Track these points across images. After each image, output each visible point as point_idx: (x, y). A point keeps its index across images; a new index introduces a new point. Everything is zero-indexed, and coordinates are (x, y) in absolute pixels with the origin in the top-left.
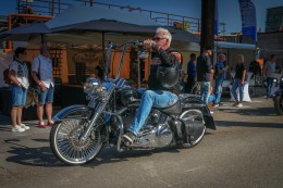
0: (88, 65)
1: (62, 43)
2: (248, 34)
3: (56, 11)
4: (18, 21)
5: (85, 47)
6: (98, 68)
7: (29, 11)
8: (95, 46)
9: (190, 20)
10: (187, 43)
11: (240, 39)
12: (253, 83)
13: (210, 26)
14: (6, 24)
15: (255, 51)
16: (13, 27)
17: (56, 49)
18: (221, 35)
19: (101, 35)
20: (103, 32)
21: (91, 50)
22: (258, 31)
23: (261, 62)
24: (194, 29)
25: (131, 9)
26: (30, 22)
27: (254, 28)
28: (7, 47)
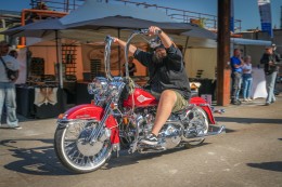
1: (76, 40)
3: (71, 7)
4: (32, 16)
7: (43, 7)
9: (206, 17)
10: (204, 40)
11: (256, 35)
13: (226, 23)
14: (19, 20)
16: (26, 23)
17: (71, 46)
18: (237, 31)
19: (116, 31)
20: (119, 29)
24: (211, 26)
25: (147, 6)
26: (44, 18)
27: (270, 24)
28: (20, 44)
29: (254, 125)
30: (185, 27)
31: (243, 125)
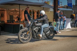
0: (14, 16)
1: (5, 8)
2: (69, 5)
5: (13, 10)
6: (17, 17)
8: (17, 9)
9: (50, 1)
10: (49, 9)
11: (67, 7)
12: (72, 22)
13: (57, 3)
15: (72, 11)
17: (3, 10)
18: (61, 6)
19: (19, 6)
20: (19, 4)
21: (15, 11)
22: (73, 5)
23: (74, 15)
24: (51, 4)
27: (71, 4)
29: (66, 38)
30: (42, 4)
31: (62, 38)
